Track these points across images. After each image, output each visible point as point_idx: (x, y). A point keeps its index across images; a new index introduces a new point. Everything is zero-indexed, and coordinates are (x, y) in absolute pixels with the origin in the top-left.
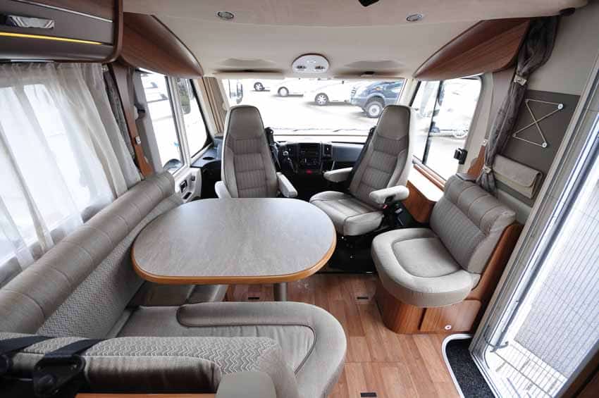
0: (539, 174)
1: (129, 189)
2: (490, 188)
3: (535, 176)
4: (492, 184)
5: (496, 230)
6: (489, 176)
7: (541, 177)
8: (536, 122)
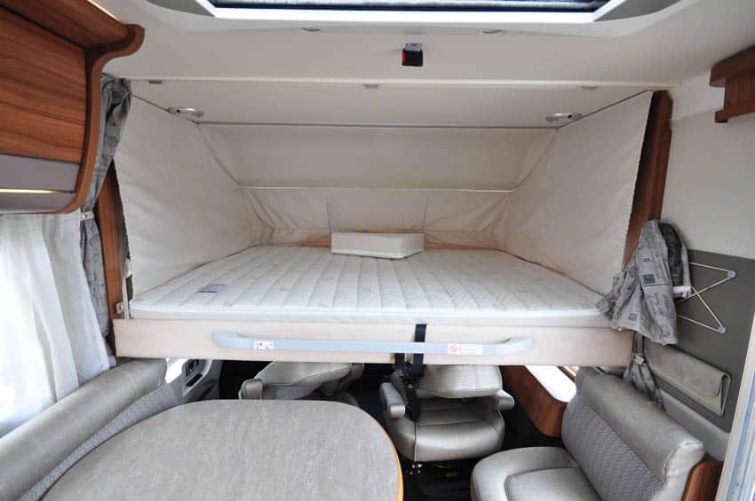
0: (724, 377)
1: (82, 384)
2: (648, 389)
3: (720, 380)
4: (650, 383)
5: (677, 472)
6: (643, 369)
7: (729, 381)
8: (697, 293)
